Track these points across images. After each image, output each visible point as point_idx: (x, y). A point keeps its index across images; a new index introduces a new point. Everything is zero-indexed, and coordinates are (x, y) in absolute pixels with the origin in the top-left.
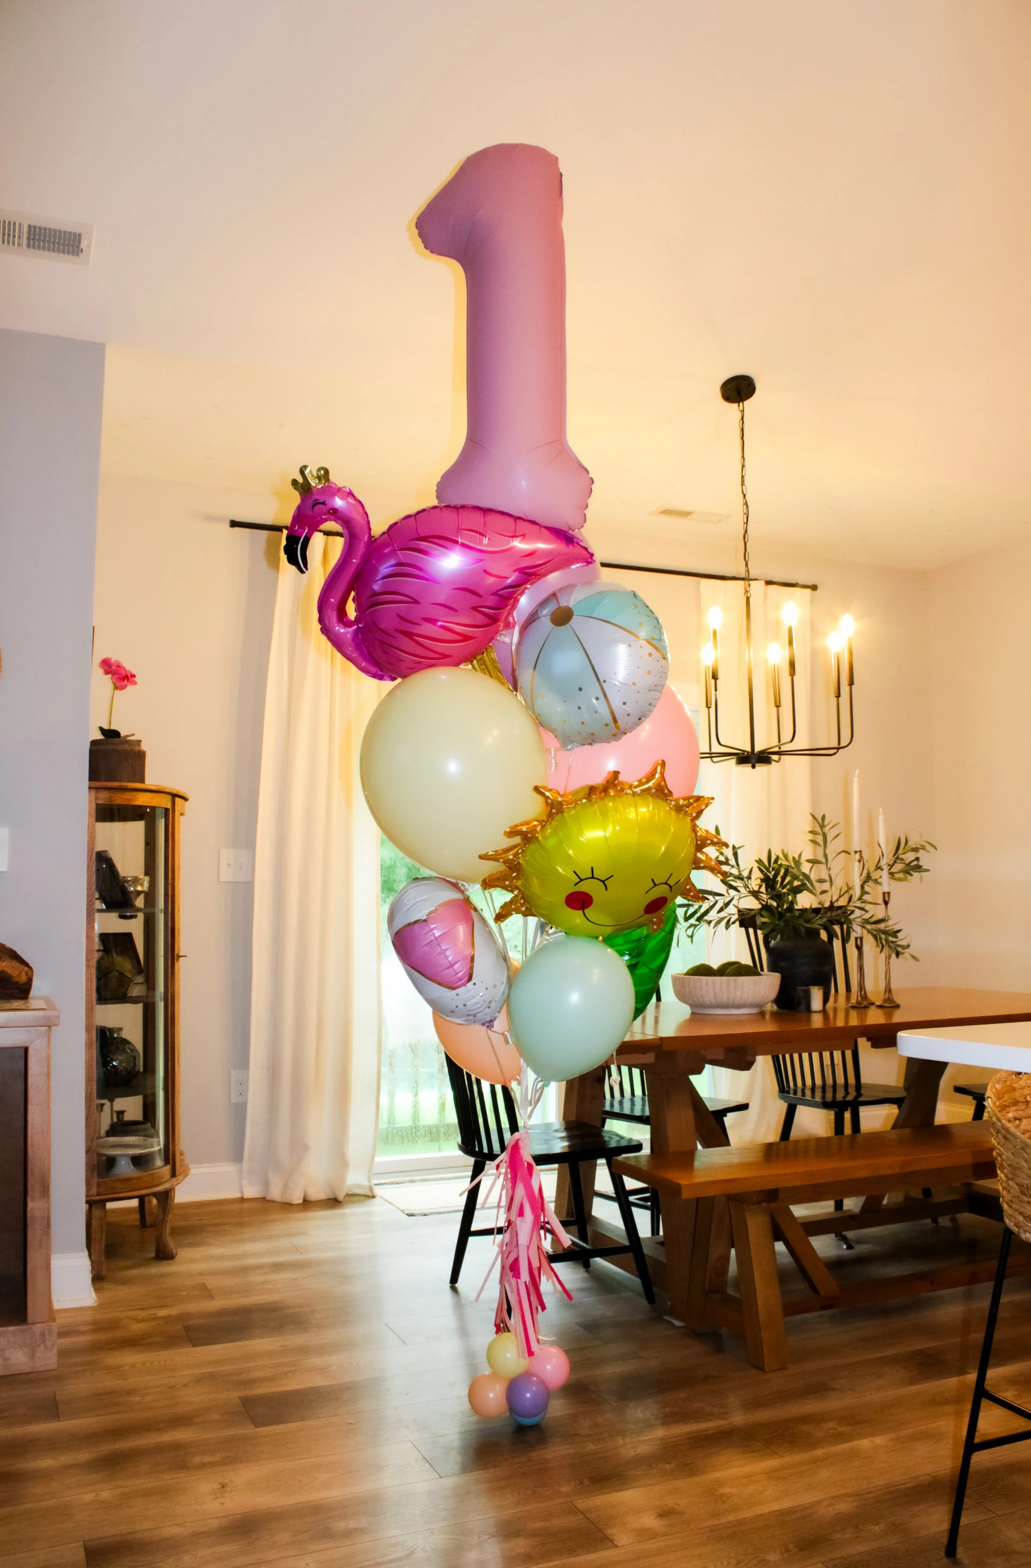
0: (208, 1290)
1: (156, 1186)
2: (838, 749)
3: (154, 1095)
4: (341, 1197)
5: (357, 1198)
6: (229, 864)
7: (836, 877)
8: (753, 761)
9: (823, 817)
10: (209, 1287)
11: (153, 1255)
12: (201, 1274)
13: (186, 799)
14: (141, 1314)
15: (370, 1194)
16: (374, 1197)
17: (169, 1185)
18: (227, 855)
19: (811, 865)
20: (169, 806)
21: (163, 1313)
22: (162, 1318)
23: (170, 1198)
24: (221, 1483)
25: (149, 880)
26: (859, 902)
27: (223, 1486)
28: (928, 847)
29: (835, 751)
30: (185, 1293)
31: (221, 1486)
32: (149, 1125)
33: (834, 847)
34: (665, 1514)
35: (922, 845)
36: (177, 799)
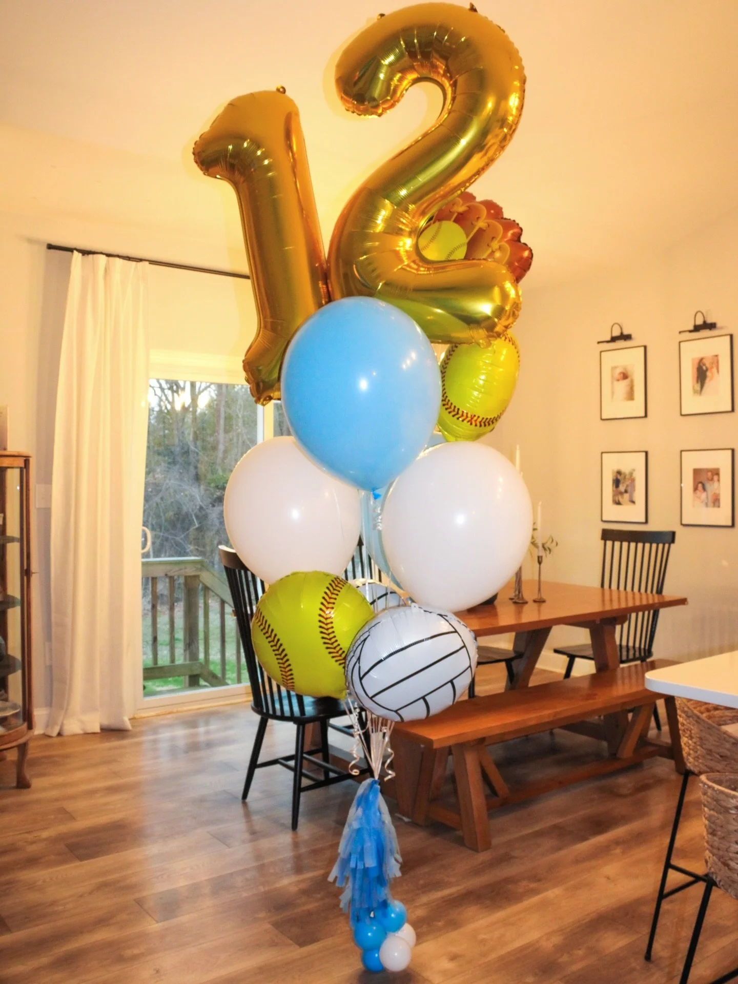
10: (67, 810)
11: (14, 784)
12: (57, 800)
14: (29, 837)
21: (44, 835)
22: (45, 839)
24: (154, 970)
27: (158, 971)
30: (52, 817)
31: (155, 972)
34: (453, 958)
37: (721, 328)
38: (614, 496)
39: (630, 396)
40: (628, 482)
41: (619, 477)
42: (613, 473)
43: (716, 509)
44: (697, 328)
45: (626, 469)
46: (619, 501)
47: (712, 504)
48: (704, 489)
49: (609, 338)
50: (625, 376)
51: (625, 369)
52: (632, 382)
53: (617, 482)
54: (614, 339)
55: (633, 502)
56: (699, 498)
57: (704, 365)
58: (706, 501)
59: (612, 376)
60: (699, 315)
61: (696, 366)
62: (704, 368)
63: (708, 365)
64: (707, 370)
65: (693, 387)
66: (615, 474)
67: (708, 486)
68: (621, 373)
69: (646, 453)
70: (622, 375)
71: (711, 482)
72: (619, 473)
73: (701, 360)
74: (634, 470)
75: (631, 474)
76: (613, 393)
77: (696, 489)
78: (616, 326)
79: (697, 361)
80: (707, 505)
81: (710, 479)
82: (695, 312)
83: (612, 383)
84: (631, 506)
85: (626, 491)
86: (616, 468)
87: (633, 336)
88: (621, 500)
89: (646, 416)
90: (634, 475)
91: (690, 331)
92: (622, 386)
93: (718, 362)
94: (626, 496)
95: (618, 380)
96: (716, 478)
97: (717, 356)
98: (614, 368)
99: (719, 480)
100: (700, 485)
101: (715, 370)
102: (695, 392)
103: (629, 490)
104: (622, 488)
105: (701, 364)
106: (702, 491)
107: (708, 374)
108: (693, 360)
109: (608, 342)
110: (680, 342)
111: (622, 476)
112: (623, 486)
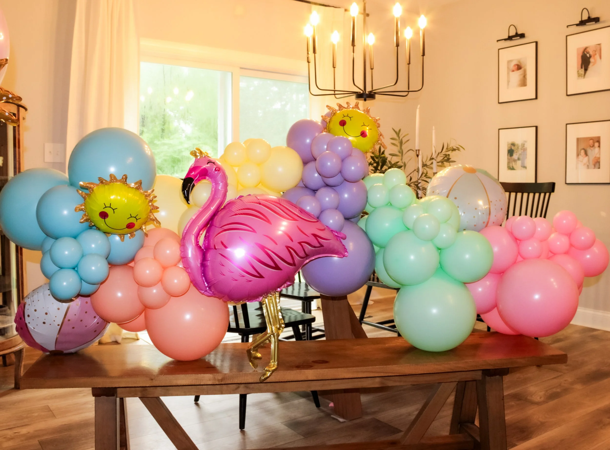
0: (51, 411)
1: (14, 347)
2: (409, 92)
3: (10, 292)
4: (120, 340)
5: (128, 341)
6: (50, 152)
7: (407, 163)
8: (365, 97)
9: (400, 131)
10: (51, 408)
11: (13, 386)
12: (45, 399)
13: (26, 109)
14: (9, 433)
15: (136, 338)
16: (138, 339)
17: (21, 346)
18: (49, 147)
19: (391, 156)
20: (16, 112)
21: (24, 431)
22: (24, 435)
23: (22, 352)
25: (3, 159)
26: (425, 177)
28: (461, 149)
29: (406, 93)
30: (36, 414)
32: (7, 308)
33: (405, 147)
35: (457, 147)
36: (21, 108)
37: (604, 22)
38: (509, 163)
39: (523, 83)
40: (520, 151)
41: (513, 148)
42: (508, 145)
43: (596, 170)
44: (582, 23)
45: (519, 142)
46: (513, 167)
47: (593, 166)
48: (586, 154)
49: (507, 37)
50: (519, 67)
51: (519, 62)
52: (525, 71)
53: (511, 152)
54: (510, 38)
55: (525, 167)
56: (582, 162)
57: (588, 53)
58: (588, 164)
59: (508, 68)
60: (585, 12)
61: (581, 54)
62: (588, 55)
63: (591, 53)
64: (590, 57)
65: (578, 72)
66: (509, 146)
67: (589, 152)
68: (515, 65)
69: (537, 127)
70: (516, 66)
71: (592, 148)
72: (513, 144)
73: (586, 49)
74: (526, 141)
75: (523, 145)
76: (508, 82)
77: (578, 155)
78: (512, 27)
79: (582, 51)
80: (588, 167)
81: (592, 146)
82: (582, 9)
83: (508, 73)
84: (524, 170)
85: (519, 159)
86: (511, 141)
87: (526, 35)
88: (515, 167)
89: (536, 98)
90: (526, 146)
91: (577, 25)
92: (516, 76)
93: (600, 50)
94: (519, 163)
95: (513, 71)
96: (597, 144)
97: (599, 44)
98: (509, 62)
99: (599, 146)
100: (583, 152)
101: (597, 56)
102: (579, 75)
103: (521, 157)
104: (515, 156)
105: (586, 53)
106: (585, 156)
107: (592, 60)
108: (578, 49)
109: (505, 40)
110: (567, 36)
111: (516, 147)
112: (516, 155)
